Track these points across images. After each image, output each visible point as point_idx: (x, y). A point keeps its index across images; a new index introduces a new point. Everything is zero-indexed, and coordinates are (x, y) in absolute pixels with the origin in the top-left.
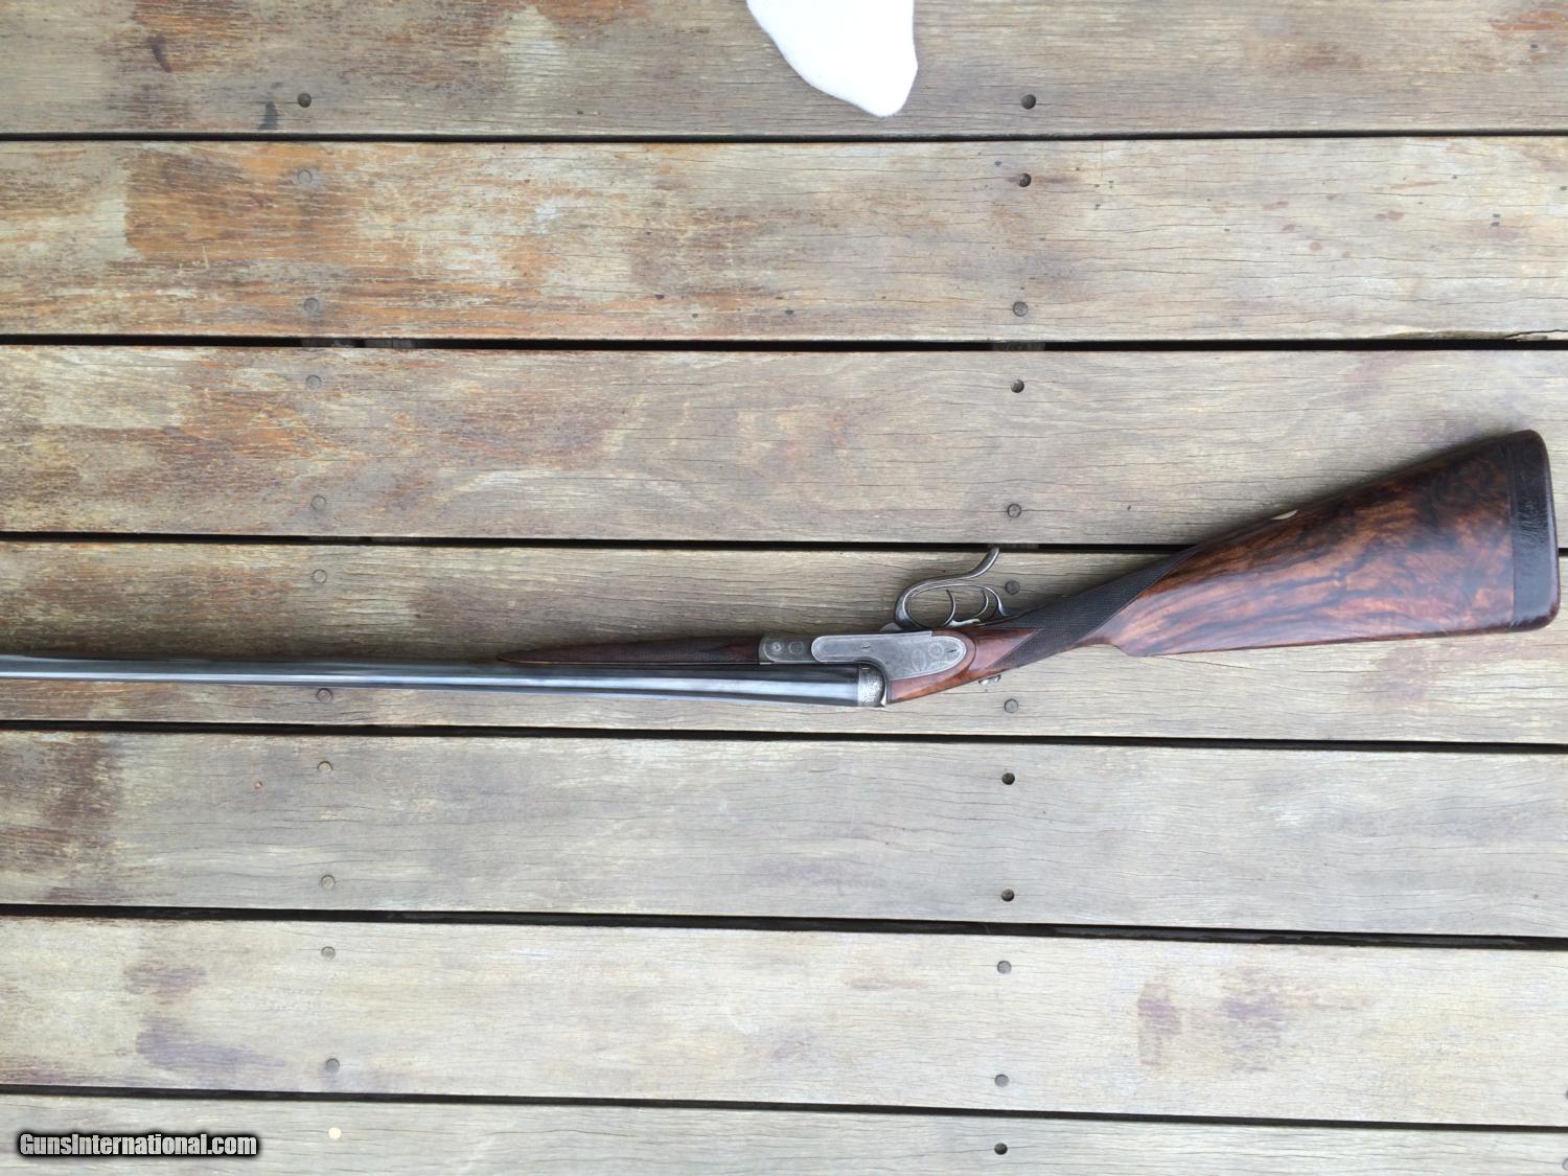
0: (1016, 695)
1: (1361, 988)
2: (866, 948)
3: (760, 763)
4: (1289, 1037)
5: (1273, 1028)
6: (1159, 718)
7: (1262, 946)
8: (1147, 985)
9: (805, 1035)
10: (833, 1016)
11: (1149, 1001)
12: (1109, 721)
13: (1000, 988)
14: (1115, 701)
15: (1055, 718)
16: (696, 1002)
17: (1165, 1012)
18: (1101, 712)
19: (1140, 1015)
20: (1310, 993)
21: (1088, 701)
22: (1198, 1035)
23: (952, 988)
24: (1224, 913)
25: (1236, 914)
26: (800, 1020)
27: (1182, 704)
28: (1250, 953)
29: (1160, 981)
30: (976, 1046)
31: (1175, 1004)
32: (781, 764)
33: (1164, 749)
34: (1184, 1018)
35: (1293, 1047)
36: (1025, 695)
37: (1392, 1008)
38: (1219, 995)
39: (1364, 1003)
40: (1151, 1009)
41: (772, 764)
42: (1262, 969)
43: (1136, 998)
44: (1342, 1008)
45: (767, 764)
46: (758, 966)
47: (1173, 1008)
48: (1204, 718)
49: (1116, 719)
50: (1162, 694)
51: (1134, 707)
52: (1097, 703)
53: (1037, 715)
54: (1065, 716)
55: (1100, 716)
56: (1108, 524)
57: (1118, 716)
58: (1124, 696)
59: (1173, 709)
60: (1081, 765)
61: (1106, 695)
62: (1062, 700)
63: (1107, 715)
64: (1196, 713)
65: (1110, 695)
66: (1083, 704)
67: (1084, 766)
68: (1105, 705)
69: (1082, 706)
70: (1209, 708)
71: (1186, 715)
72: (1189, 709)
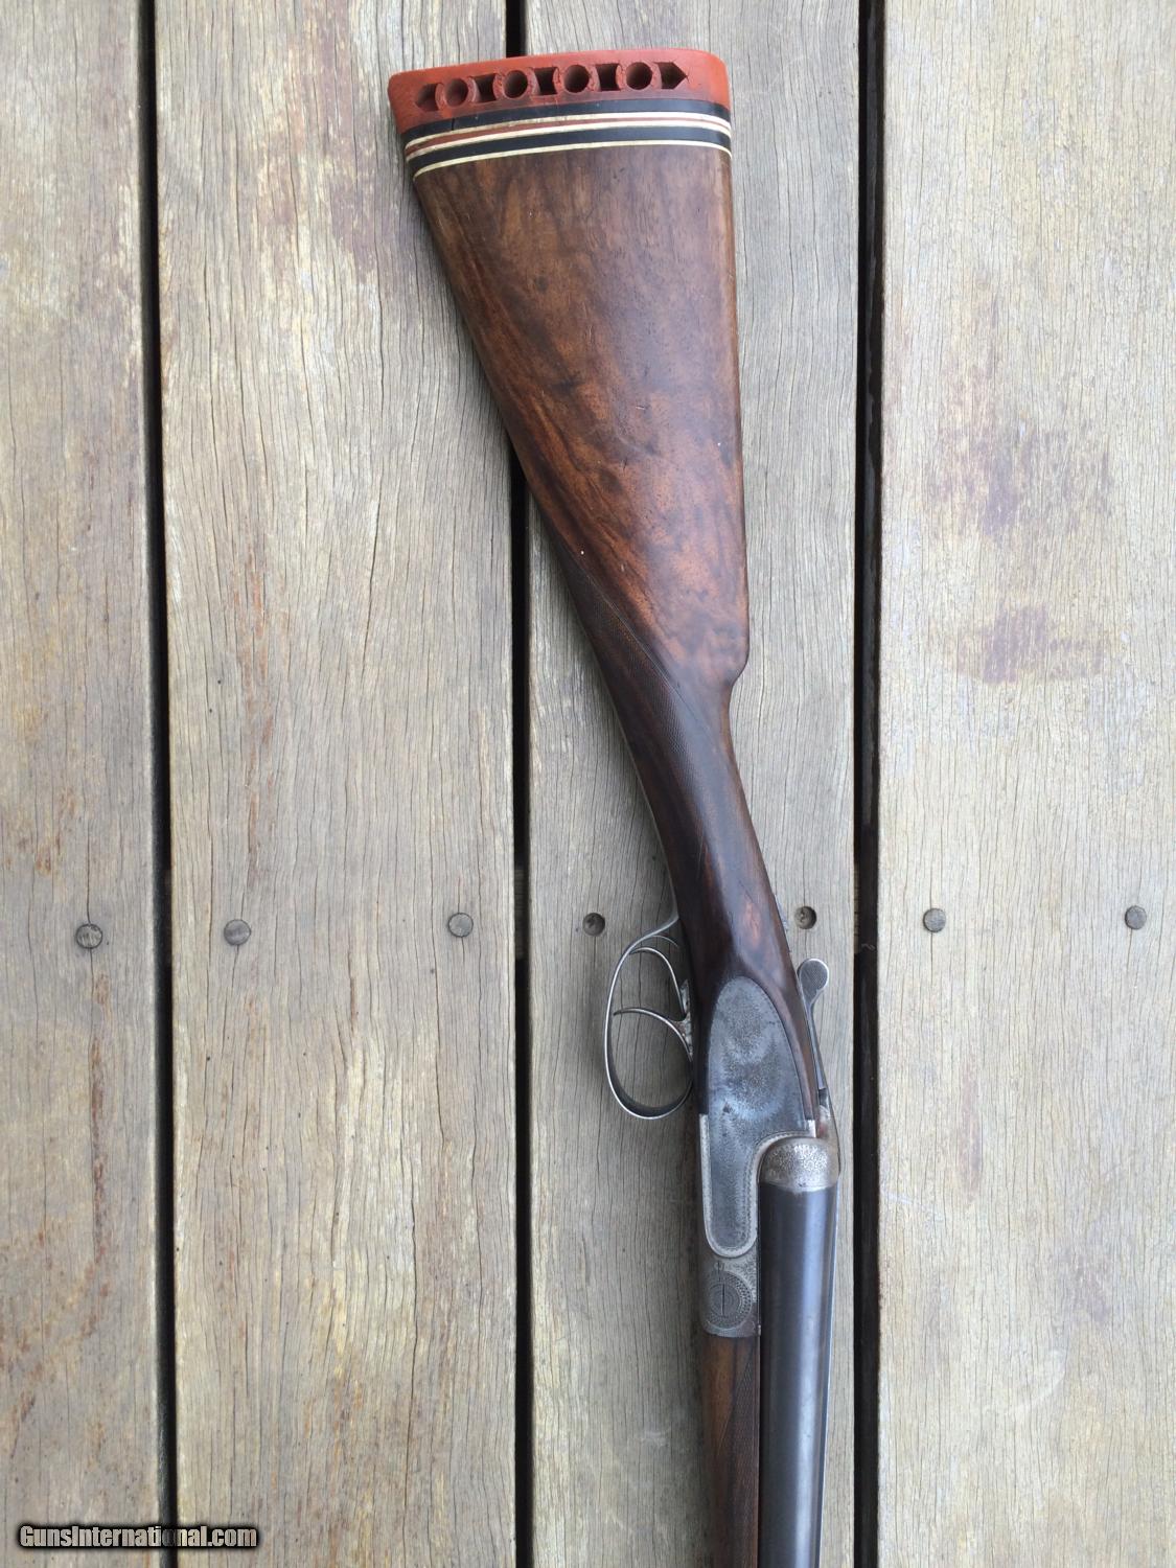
0: (439, 918)
1: (957, 291)
2: (906, 1168)
3: (575, 1374)
4: (1046, 415)
5: (1031, 443)
6: (476, 660)
7: (885, 468)
8: (959, 668)
9: (1065, 1269)
10: (1030, 1220)
11: (988, 664)
12: (484, 751)
13: (971, 926)
14: (445, 739)
15: (480, 846)
16: (1009, 1467)
17: (1007, 636)
18: (467, 763)
19: (1012, 679)
20: (967, 383)
21: (448, 787)
22: (1047, 575)
23: (974, 1011)
24: (827, 535)
25: (829, 515)
26: (1037, 1278)
27: (450, 619)
28: (898, 490)
29: (952, 645)
30: (1076, 965)
31: (991, 619)
32: (574, 1336)
33: (533, 650)
34: (1019, 601)
35: (1064, 408)
36: (438, 902)
37: (993, 234)
38: (973, 543)
39: (985, 285)
40: (1001, 661)
41: (575, 1353)
42: (927, 468)
43: (981, 687)
44: (994, 324)
45: (576, 1360)
46: (945, 1359)
47: (1001, 622)
48: (473, 579)
49: (479, 735)
50: (431, 655)
51: (457, 706)
52: (452, 772)
53: (475, 878)
54: (476, 828)
55: (475, 765)
56: (111, 763)
57: (475, 733)
58: (437, 723)
59: (459, 635)
60: (566, 796)
61: (436, 755)
62: (447, 834)
63: (473, 753)
64: (466, 595)
65: (436, 748)
66: (453, 797)
67: (566, 791)
68: (455, 758)
69: (457, 799)
70: (456, 571)
71: (469, 612)
72: (458, 606)
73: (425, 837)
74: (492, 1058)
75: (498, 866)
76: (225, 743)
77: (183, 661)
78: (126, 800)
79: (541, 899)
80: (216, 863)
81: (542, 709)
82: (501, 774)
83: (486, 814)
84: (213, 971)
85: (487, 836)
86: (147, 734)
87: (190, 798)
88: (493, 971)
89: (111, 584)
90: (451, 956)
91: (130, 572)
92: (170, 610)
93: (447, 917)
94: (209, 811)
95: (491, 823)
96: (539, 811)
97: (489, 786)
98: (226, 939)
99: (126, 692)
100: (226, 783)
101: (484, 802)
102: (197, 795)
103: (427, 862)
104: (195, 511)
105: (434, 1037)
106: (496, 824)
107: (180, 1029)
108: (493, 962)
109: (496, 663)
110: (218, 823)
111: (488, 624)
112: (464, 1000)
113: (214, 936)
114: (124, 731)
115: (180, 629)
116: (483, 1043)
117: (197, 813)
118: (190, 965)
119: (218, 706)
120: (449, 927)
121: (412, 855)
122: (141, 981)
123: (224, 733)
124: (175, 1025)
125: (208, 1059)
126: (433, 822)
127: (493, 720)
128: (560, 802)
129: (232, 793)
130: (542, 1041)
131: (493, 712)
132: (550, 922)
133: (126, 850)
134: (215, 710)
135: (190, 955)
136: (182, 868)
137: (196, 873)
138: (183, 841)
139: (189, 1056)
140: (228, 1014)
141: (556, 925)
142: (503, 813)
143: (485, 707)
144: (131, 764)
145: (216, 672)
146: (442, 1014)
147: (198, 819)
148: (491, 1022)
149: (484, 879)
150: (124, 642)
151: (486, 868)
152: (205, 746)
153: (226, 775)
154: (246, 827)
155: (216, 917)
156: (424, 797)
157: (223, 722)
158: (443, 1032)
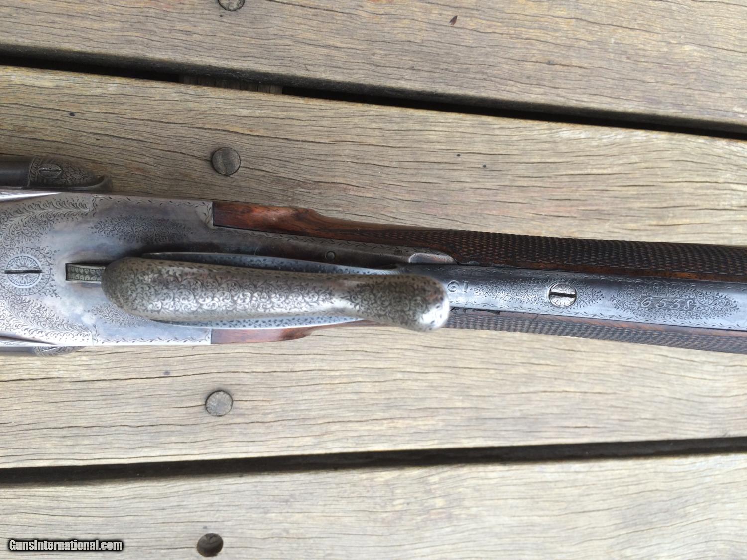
0: (228, 380)
12: (400, 423)
14: (414, 386)
15: (303, 421)
18: (389, 407)
21: (367, 388)
27: (523, 389)
36: (247, 379)
48: (555, 410)
49: (415, 418)
50: (492, 372)
51: (444, 396)
52: (381, 392)
53: (270, 417)
54: (324, 417)
55: (387, 415)
56: (415, 48)
57: (417, 414)
58: (430, 377)
59: (508, 397)
60: (350, 507)
61: (399, 376)
62: (319, 387)
63: (398, 413)
64: (543, 404)
65: (406, 376)
66: (356, 393)
67: (355, 507)
68: (395, 395)
69: (354, 397)
70: (564, 394)
71: (527, 407)
72: (533, 397)
73: (318, 365)
74: (55, 441)
75: (281, 441)
76: (426, 166)
77: (508, 132)
78: (376, 58)
79: (243, 487)
80: (306, 146)
81: (435, 479)
82: (375, 441)
83: (337, 427)
84: (182, 131)
85: (314, 428)
86: (440, 88)
87: (374, 126)
88: (163, 440)
89: (580, 71)
90: (184, 393)
91: (588, 91)
92: (553, 125)
93: (229, 388)
94: (360, 144)
95: (326, 433)
96: (336, 481)
97: (363, 428)
98: (220, 149)
99: (483, 73)
100: (387, 164)
101: (350, 424)
102: (377, 133)
103: (291, 367)
104: (635, 159)
105: (85, 376)
106: (325, 438)
107: (113, 85)
108: (173, 439)
109: (481, 433)
110: (347, 152)
111: (515, 425)
112: (130, 409)
113: (222, 135)
114: (444, 66)
115: (535, 133)
116: (75, 431)
117: (359, 131)
118: (191, 105)
119: (463, 163)
120: (218, 391)
121: (299, 352)
122: (174, 47)
123: (436, 166)
124: (118, 80)
125: (72, 114)
126: (332, 373)
127: (428, 431)
128: (344, 501)
129: (377, 169)
130: (74, 497)
131: (436, 431)
132: (216, 499)
133: (325, 51)
134: (459, 159)
135: (203, 107)
136: (301, 109)
137: (295, 123)
138: (330, 114)
139: (77, 92)
140: (128, 142)
141: (211, 505)
142: (337, 444)
143: (441, 424)
144: (412, 68)
145: (493, 164)
146: (114, 384)
147: (353, 132)
148: (100, 439)
149: (268, 427)
150: (528, 77)
151: (280, 428)
152: (425, 146)
153: (394, 164)
154: (341, 180)
155: (245, 140)
156: (358, 365)
157: (447, 166)
158: (91, 385)
